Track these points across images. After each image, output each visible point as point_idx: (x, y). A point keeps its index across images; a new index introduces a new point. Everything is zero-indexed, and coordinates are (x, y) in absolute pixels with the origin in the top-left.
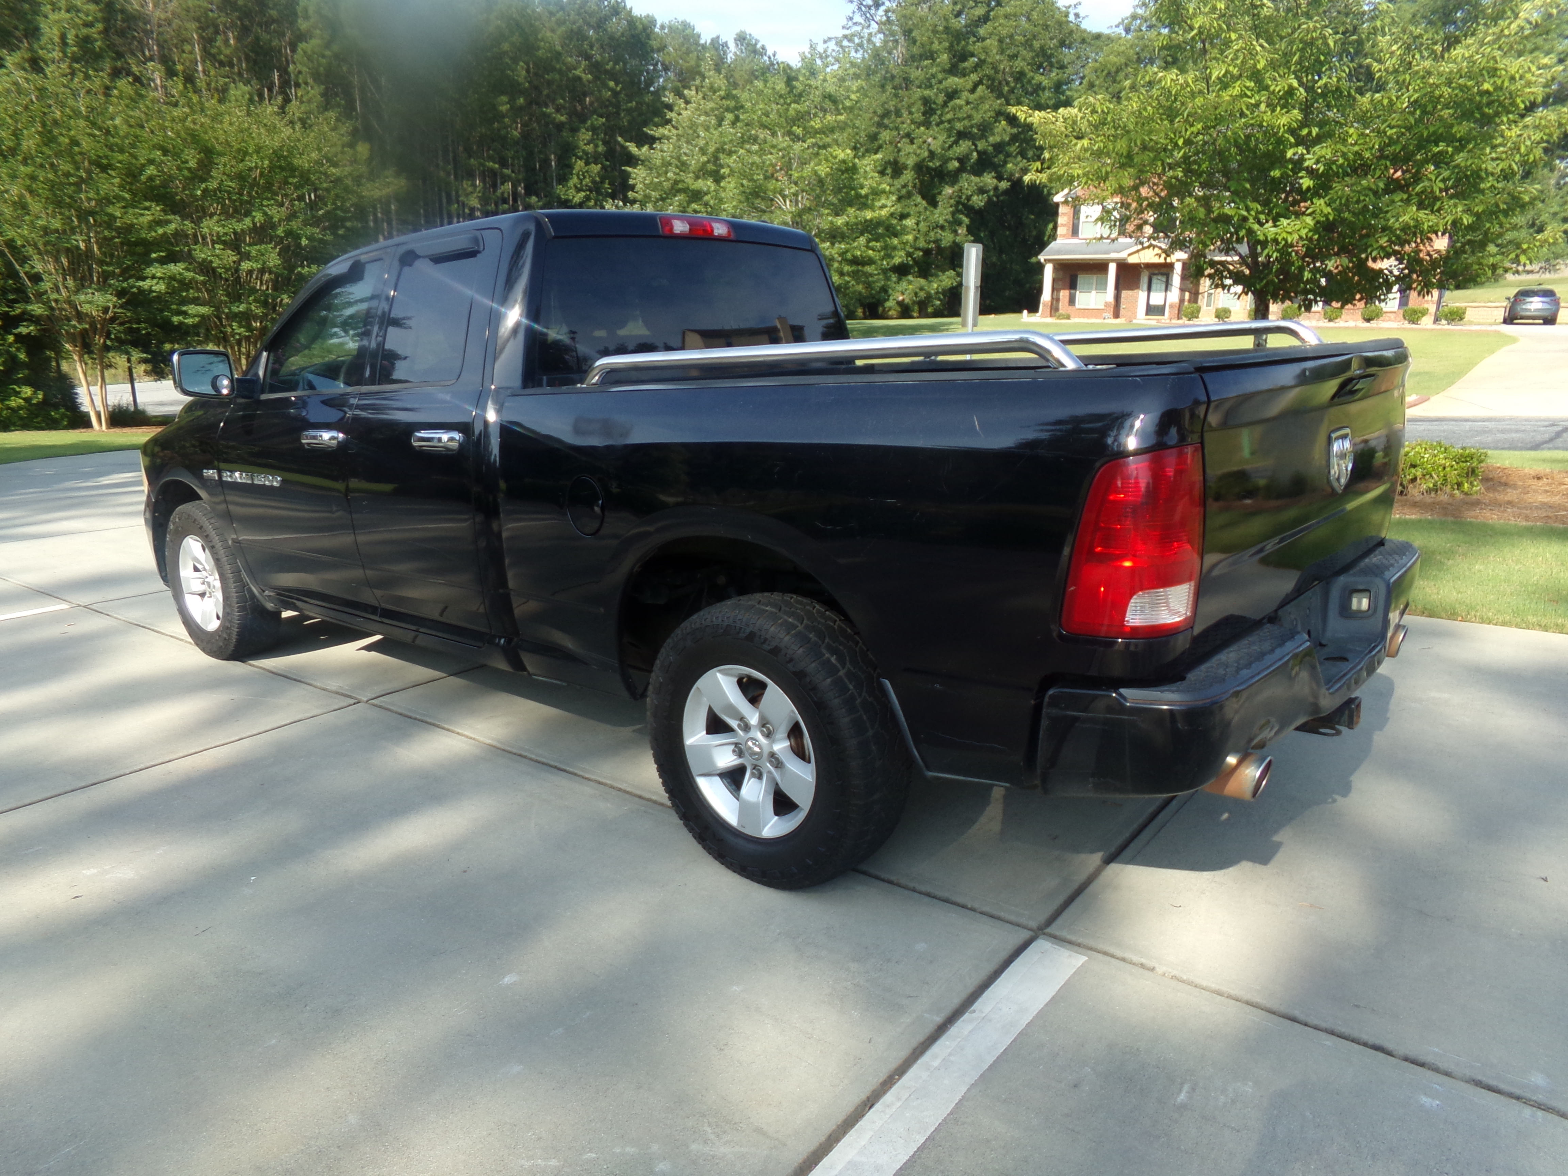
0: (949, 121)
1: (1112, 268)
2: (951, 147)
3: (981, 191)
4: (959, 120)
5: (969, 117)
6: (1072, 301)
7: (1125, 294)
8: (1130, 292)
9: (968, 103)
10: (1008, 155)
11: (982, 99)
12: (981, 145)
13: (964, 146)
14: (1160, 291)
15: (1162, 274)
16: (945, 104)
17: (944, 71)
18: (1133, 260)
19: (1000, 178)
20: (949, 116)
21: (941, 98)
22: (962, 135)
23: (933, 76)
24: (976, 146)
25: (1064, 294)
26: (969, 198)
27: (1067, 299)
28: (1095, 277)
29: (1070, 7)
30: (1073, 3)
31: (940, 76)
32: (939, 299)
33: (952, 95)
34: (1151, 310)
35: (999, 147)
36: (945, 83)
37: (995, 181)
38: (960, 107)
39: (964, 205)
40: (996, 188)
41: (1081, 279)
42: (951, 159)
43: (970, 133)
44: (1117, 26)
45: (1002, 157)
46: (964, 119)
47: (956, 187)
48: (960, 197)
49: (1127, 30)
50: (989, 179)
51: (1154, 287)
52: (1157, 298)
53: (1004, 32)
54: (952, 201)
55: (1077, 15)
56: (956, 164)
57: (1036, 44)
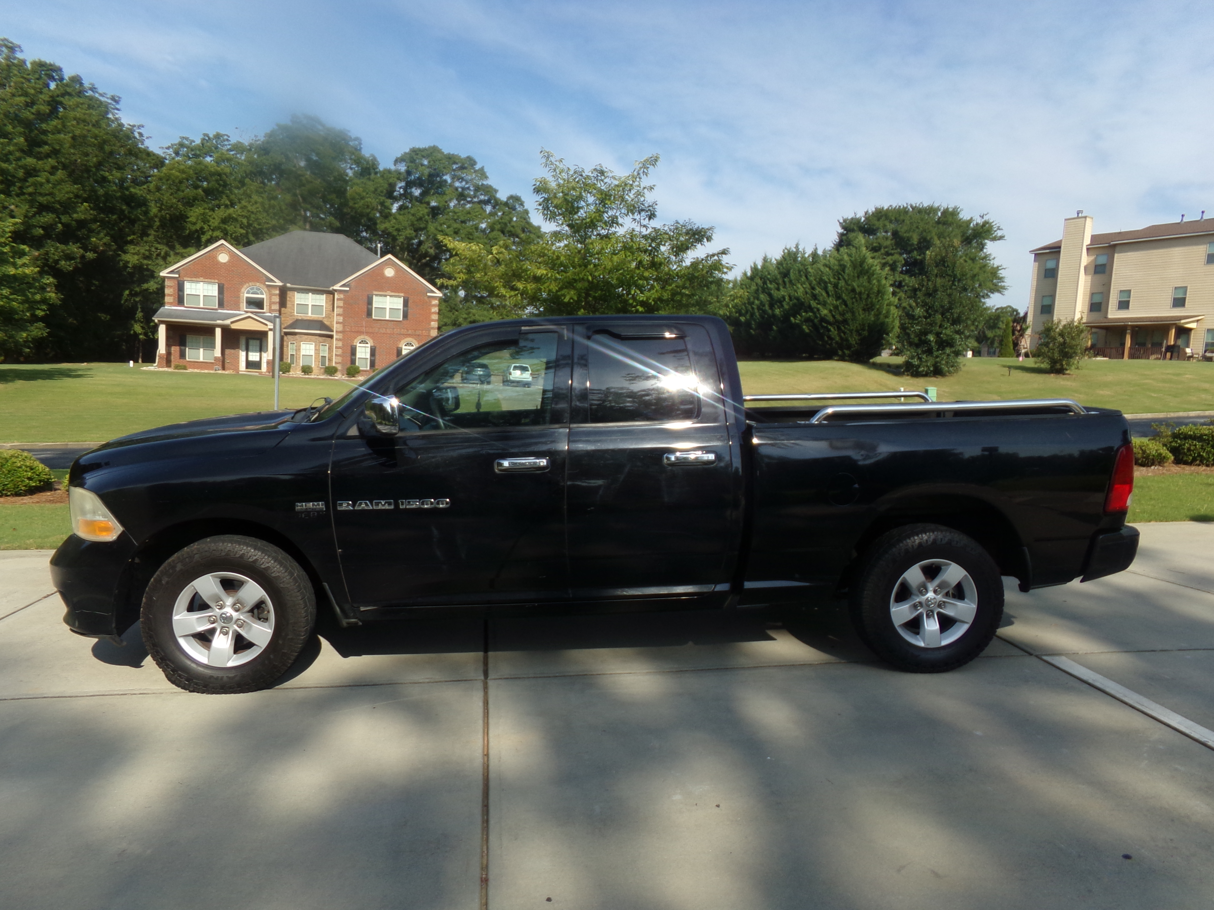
0: (30, 194)
1: (218, 332)
2: (34, 215)
3: (69, 257)
4: (41, 194)
5: (51, 194)
6: (183, 355)
7: (227, 351)
8: (232, 351)
9: (48, 181)
10: (91, 231)
11: (61, 181)
12: (65, 219)
13: (47, 218)
14: (256, 351)
15: (257, 339)
16: (25, 180)
17: (22, 151)
18: (234, 326)
19: (85, 249)
20: (30, 190)
21: (21, 173)
22: (43, 208)
23: (10, 153)
24: (60, 218)
25: (175, 350)
26: (57, 262)
27: (178, 354)
28: (202, 337)
29: (134, 126)
30: (137, 124)
31: (18, 154)
32: (29, 347)
33: (31, 172)
34: (250, 365)
35: (82, 224)
36: (23, 162)
37: (81, 251)
38: (41, 184)
39: (50, 267)
40: (83, 257)
41: (189, 338)
42: (35, 226)
43: (53, 207)
44: (168, 148)
45: (84, 231)
46: (46, 195)
47: (42, 251)
48: (47, 260)
49: (177, 153)
50: (74, 249)
51: (250, 348)
52: (254, 356)
53: (78, 132)
54: (39, 262)
55: (141, 134)
56: (41, 231)
57: (107, 148)
